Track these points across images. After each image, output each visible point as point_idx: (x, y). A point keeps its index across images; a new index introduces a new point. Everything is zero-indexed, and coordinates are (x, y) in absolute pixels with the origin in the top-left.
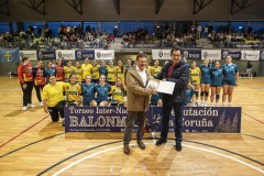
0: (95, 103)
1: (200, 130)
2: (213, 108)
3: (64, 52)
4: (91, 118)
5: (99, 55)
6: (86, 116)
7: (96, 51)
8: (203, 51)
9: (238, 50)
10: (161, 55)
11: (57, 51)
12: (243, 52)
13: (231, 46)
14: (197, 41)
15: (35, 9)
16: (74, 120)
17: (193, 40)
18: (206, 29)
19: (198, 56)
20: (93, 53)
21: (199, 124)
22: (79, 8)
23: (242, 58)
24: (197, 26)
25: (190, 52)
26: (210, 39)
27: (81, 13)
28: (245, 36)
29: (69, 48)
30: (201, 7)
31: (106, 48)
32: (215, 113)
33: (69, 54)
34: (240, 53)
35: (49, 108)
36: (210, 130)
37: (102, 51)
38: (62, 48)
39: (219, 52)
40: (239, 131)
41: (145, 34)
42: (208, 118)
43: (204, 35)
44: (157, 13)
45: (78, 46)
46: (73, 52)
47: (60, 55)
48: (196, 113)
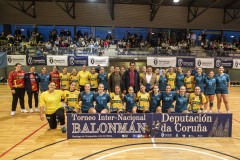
0: (94, 111)
1: (195, 135)
2: (208, 115)
3: (55, 57)
4: (93, 124)
5: (93, 61)
6: (89, 122)
7: (90, 57)
8: (197, 59)
9: (230, 59)
10: (155, 62)
11: (48, 57)
12: (234, 60)
13: (223, 55)
14: (191, 49)
15: (24, 11)
16: (76, 127)
17: (187, 48)
18: (200, 38)
19: (192, 63)
20: (86, 59)
21: (194, 129)
22: (71, 12)
23: (234, 67)
24: (191, 34)
25: (185, 60)
26: (203, 47)
27: (74, 18)
28: (237, 46)
29: (61, 54)
30: (195, 16)
31: (100, 54)
32: (209, 119)
33: (61, 59)
34: (232, 62)
35: (47, 115)
36: (205, 135)
37: (96, 58)
38: (54, 53)
39: (212, 60)
40: (230, 136)
41: (140, 41)
42: (203, 124)
43: (198, 43)
44: (152, 19)
45: (70, 52)
46: (65, 57)
47: (52, 61)
48: (192, 119)
